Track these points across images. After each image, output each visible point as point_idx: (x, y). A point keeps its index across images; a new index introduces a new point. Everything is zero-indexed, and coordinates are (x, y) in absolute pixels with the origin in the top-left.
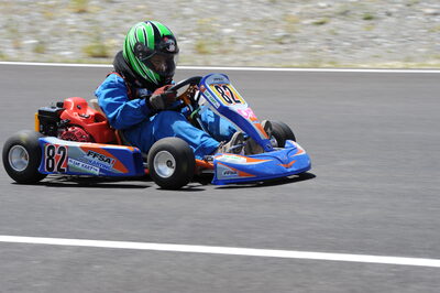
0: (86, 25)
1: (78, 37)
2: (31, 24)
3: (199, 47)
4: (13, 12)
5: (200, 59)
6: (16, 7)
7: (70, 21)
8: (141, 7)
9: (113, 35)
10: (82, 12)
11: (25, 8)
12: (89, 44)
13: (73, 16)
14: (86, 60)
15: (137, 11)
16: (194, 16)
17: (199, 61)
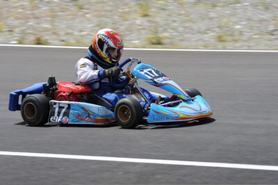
0: (148, 24)
1: (143, 32)
2: (114, 24)
3: (220, 37)
4: (102, 16)
5: (220, 45)
6: (104, 13)
7: (138, 22)
8: (183, 12)
9: (165, 30)
10: (145, 16)
11: (109, 13)
12: (150, 36)
13: (140, 18)
14: (148, 46)
15: (180, 15)
16: (216, 18)
17: (220, 46)
